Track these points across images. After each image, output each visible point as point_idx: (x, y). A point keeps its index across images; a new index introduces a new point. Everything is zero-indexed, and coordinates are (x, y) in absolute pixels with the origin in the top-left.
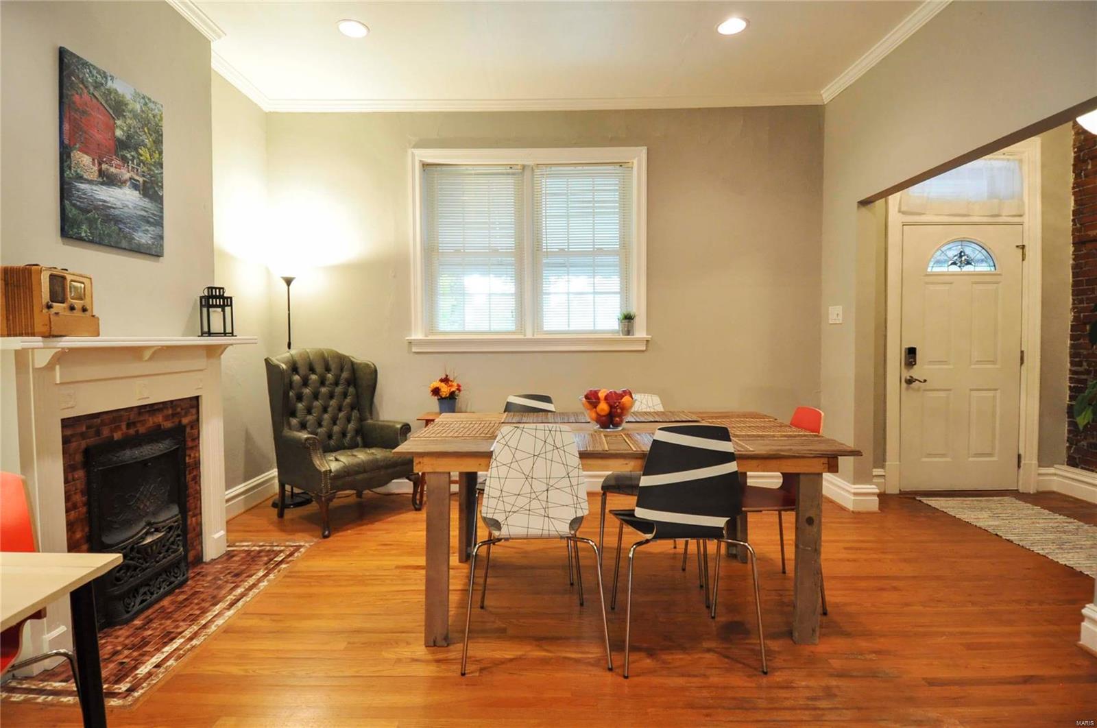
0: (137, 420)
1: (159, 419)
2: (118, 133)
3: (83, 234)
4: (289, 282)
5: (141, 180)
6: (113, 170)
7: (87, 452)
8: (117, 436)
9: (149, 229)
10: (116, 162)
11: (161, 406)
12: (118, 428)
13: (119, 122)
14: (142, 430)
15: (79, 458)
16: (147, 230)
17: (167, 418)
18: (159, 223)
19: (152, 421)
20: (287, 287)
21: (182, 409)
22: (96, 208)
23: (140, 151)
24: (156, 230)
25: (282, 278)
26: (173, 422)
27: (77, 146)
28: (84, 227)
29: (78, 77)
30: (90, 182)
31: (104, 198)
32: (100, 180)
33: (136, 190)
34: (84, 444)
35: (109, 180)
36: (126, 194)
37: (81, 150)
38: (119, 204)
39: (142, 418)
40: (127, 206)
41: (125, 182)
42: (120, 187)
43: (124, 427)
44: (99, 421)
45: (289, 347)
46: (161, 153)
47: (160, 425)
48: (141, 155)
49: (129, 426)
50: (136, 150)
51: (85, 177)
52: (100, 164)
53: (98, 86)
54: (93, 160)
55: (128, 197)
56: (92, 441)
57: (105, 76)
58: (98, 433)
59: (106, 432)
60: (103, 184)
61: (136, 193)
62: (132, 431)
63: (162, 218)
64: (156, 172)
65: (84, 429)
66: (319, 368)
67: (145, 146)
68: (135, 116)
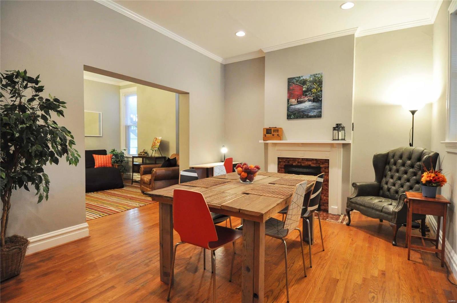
0: (301, 161)
1: (310, 163)
2: (304, 89)
3: (292, 118)
4: (413, 112)
5: (312, 98)
6: (302, 99)
7: (285, 166)
8: (294, 164)
9: (315, 111)
10: (303, 97)
11: (311, 160)
12: (295, 162)
13: (304, 87)
14: (303, 165)
15: (283, 166)
16: (314, 111)
17: (313, 163)
18: (320, 107)
19: (307, 163)
20: (412, 116)
21: (321, 162)
22: (296, 110)
23: (312, 90)
24: (319, 110)
25: (410, 111)
26: (316, 165)
27: (291, 98)
28: (292, 116)
29: (292, 82)
30: (295, 105)
31: (299, 107)
32: (298, 103)
33: (310, 102)
34: (284, 164)
35: (300, 102)
36: (306, 104)
37: (292, 99)
38: (304, 107)
39: (303, 161)
40: (307, 107)
41: (306, 101)
42: (304, 103)
43: (297, 162)
44: (289, 159)
45: (411, 145)
46: (321, 87)
47: (310, 165)
48: (312, 91)
49: (298, 162)
50: (310, 91)
51: (293, 104)
52: (297, 100)
53: (297, 81)
54: (296, 99)
55: (307, 105)
56: (287, 163)
57: (300, 77)
58: (288, 162)
59: (291, 162)
60: (298, 104)
61: (310, 103)
62: (299, 164)
63: (321, 106)
64: (319, 93)
65: (285, 160)
66: (405, 157)
67: (314, 88)
68: (310, 82)
